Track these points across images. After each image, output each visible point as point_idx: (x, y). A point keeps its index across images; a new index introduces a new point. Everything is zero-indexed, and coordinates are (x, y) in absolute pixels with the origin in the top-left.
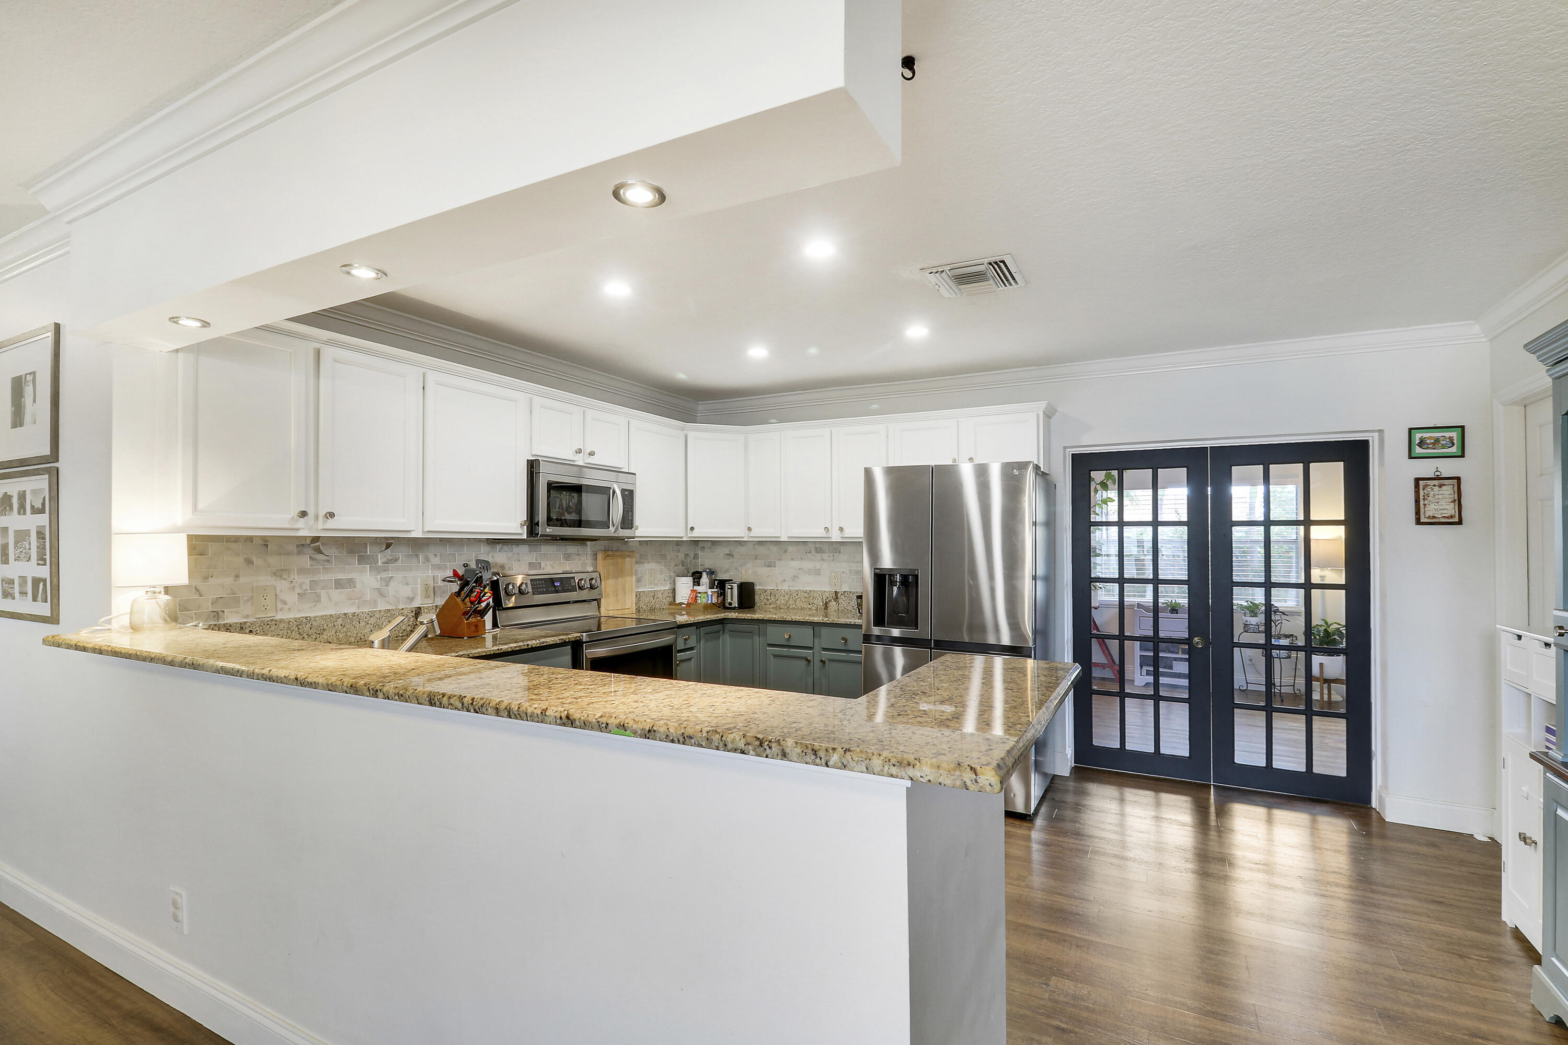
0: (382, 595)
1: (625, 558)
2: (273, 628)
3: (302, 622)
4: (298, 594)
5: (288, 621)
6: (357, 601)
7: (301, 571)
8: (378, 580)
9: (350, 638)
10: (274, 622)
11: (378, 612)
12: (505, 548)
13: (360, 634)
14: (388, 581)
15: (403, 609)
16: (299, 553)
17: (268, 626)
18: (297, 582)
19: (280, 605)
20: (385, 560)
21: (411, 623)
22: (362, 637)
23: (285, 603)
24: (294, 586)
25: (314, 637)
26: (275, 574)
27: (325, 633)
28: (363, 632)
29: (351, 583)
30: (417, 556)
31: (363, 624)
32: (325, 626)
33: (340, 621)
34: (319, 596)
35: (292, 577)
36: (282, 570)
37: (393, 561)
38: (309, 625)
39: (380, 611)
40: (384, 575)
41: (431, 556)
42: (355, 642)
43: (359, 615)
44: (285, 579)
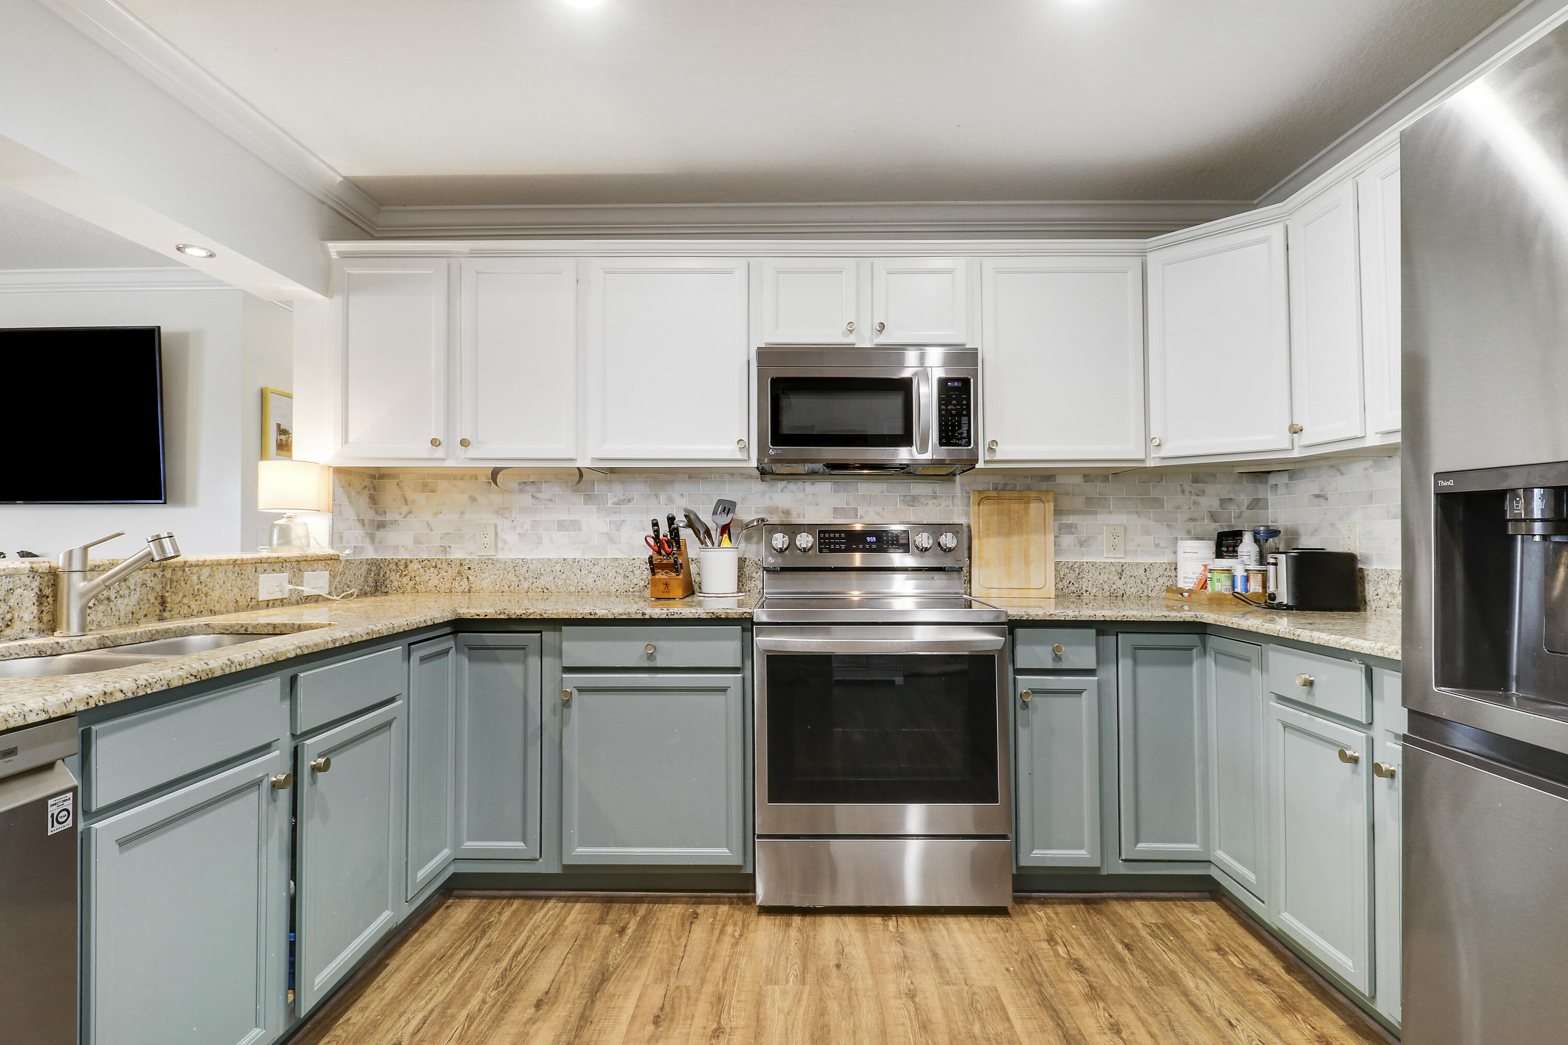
0: (612, 540)
1: (1029, 503)
2: (490, 566)
3: (518, 563)
4: (519, 534)
5: (504, 561)
6: (582, 545)
7: (523, 510)
8: (606, 523)
9: (570, 587)
10: (491, 561)
11: (603, 560)
12: (792, 486)
13: (581, 584)
14: (619, 525)
15: (634, 559)
16: (521, 491)
17: (486, 565)
18: (518, 522)
19: (500, 545)
20: (615, 500)
21: (645, 577)
22: (584, 587)
23: (505, 542)
24: (515, 526)
25: (531, 581)
26: (497, 512)
27: (542, 578)
28: (585, 582)
29: (575, 525)
30: (656, 496)
31: (584, 572)
32: (542, 571)
33: (558, 567)
34: (540, 538)
35: (514, 516)
36: (504, 509)
37: (625, 501)
38: (525, 568)
39: (605, 559)
40: (615, 518)
41: (676, 496)
42: (575, 592)
43: (580, 562)
44: (506, 518)
